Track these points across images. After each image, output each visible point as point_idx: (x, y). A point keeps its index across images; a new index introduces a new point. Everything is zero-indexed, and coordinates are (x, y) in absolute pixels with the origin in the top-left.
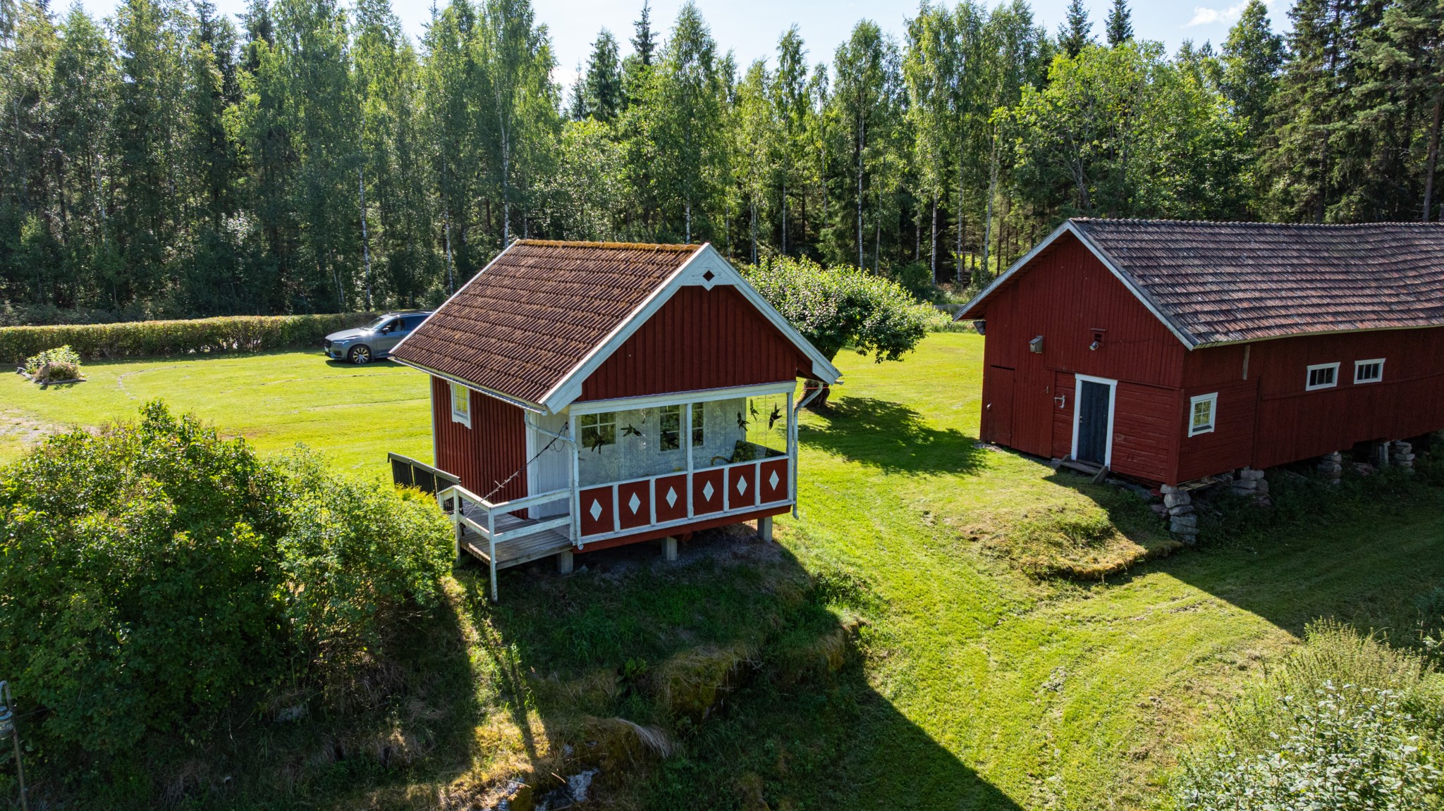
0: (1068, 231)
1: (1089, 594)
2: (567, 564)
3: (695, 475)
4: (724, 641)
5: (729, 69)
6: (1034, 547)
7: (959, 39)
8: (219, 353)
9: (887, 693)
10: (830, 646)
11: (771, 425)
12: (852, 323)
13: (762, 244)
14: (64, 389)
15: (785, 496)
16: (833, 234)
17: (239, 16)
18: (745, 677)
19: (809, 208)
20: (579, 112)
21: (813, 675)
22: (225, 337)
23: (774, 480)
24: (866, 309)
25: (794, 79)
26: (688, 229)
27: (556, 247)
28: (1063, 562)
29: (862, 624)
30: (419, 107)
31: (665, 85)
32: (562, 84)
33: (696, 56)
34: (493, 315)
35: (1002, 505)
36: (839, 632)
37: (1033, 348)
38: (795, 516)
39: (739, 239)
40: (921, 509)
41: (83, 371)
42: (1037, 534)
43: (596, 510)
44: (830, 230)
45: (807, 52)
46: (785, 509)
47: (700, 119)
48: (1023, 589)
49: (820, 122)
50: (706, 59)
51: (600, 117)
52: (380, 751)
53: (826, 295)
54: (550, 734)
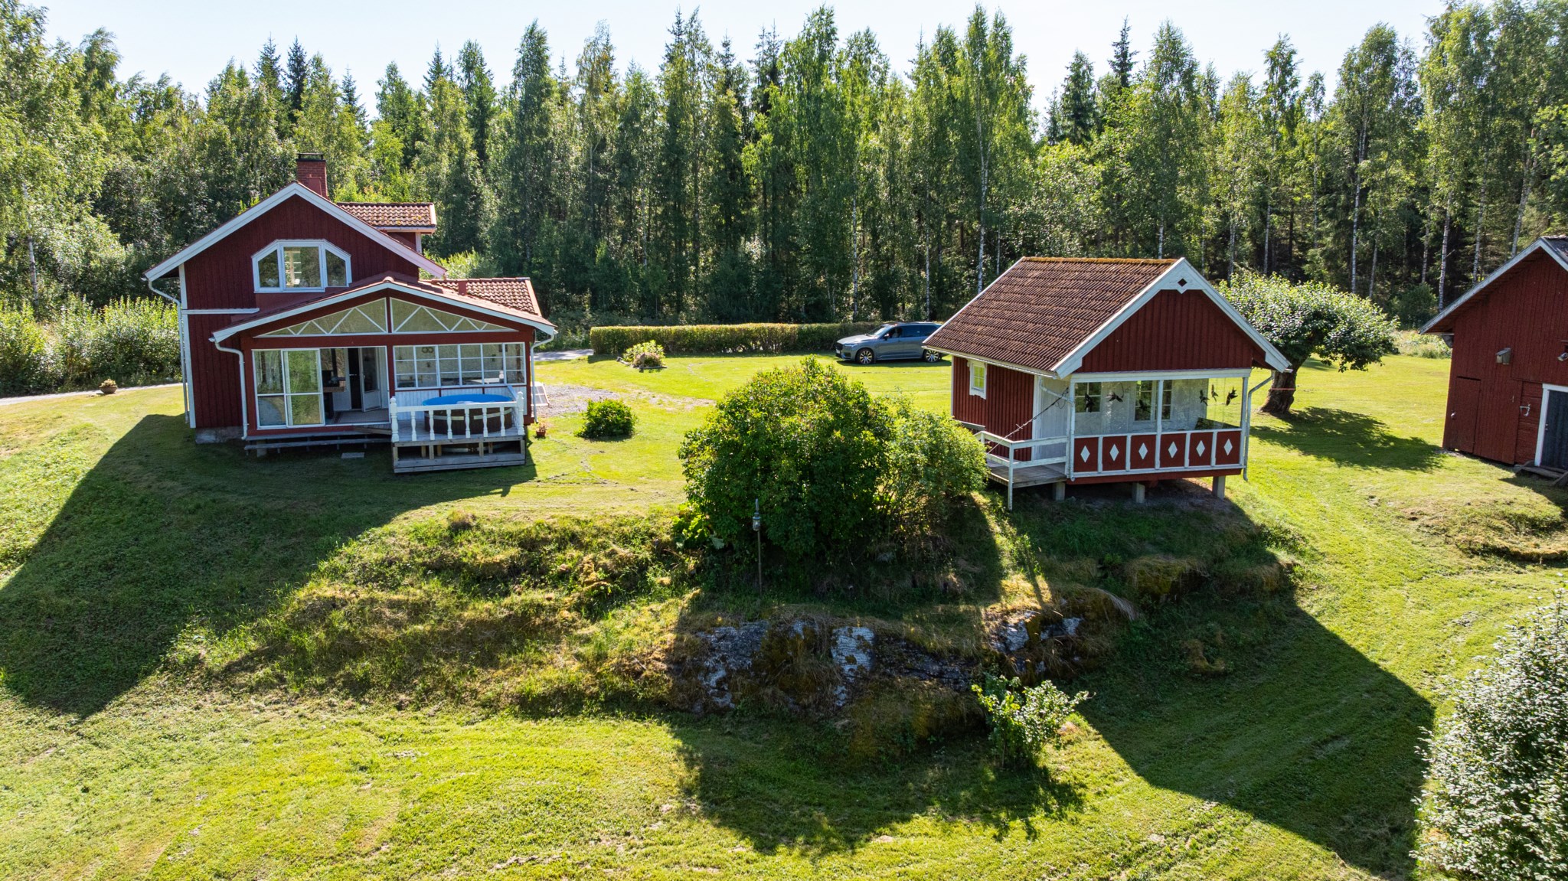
0: (1540, 248)
1: (1522, 570)
2: (1060, 493)
3: (1163, 436)
4: (1179, 554)
5: (1210, 84)
6: (1472, 528)
7: (1495, 35)
8: (750, 352)
9: (1312, 612)
10: (1265, 572)
11: (1228, 403)
12: (1318, 336)
13: (1242, 266)
14: (655, 373)
15: (1237, 461)
16: (1321, 255)
17: (750, 62)
18: (1194, 582)
19: (1298, 227)
20: (1055, 136)
21: (1250, 588)
22: (754, 340)
23: (1228, 447)
24: (1332, 322)
25: (1285, 91)
26: (1160, 250)
27: (1057, 262)
28: (1498, 542)
29: (1295, 565)
30: (906, 140)
31: (1143, 107)
32: (1039, 110)
33: (1176, 76)
34: (1008, 314)
35: (1447, 494)
36: (1275, 565)
37: (1499, 359)
38: (1245, 478)
39: (1215, 259)
40: (1367, 494)
41: (665, 361)
42: (1476, 519)
43: (1085, 454)
44: (1319, 250)
45: (1301, 61)
46: (1237, 472)
47: (1180, 138)
48: (1454, 558)
49: (1314, 136)
50: (1188, 78)
51: (1075, 141)
52: (941, 584)
53: (1293, 309)
54: (1052, 590)
